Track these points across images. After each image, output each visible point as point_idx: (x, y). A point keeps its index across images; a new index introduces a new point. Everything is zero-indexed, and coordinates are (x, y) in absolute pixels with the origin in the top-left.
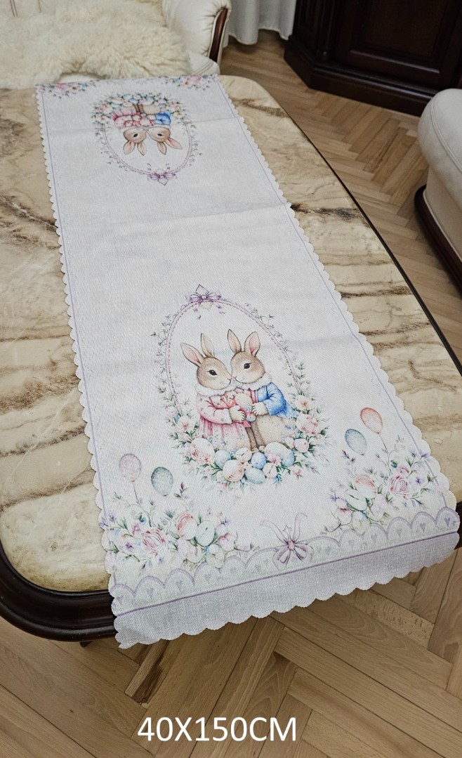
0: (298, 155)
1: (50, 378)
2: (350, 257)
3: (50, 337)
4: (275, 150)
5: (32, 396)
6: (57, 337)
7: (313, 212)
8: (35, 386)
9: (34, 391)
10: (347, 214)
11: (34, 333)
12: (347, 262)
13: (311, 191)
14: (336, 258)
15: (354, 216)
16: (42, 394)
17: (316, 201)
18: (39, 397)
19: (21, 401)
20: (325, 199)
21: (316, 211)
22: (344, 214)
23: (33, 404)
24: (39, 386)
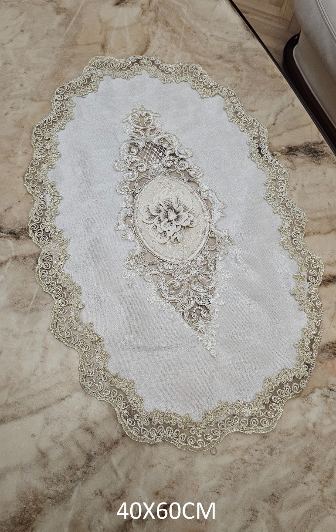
0: (246, 61)
1: (45, 479)
2: (330, 219)
3: (29, 413)
4: (220, 57)
5: (31, 511)
6: (38, 411)
7: (279, 154)
8: (31, 497)
9: (31, 504)
10: (316, 152)
11: (10, 412)
12: (328, 228)
13: (271, 120)
14: (315, 224)
15: (322, 154)
16: (41, 505)
17: (279, 135)
18: (39, 511)
19: (20, 524)
20: (288, 130)
21: (282, 153)
22: (312, 152)
23: (34, 525)
24: (35, 495)
